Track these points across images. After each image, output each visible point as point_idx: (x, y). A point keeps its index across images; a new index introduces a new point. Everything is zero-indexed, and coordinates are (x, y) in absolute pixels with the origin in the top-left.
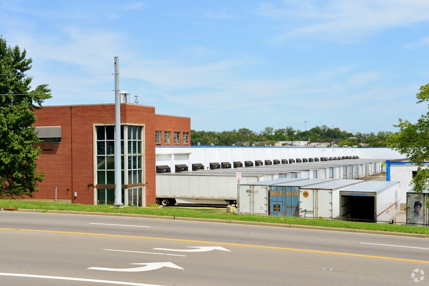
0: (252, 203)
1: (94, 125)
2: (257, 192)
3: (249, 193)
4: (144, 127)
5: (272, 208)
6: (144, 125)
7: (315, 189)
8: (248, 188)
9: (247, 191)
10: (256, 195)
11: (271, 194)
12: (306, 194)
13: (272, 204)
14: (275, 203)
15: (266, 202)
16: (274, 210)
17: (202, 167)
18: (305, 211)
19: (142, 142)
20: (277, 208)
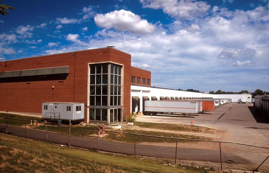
1: (89, 64)
4: (123, 67)
6: (123, 65)
17: (156, 99)
19: (122, 77)
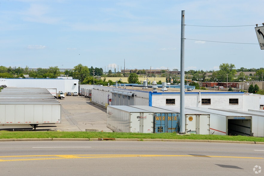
0: (142, 126)
2: (146, 117)
3: (139, 119)
5: (156, 130)
7: (198, 115)
8: (138, 115)
9: (138, 117)
10: (144, 120)
11: (156, 119)
12: (191, 119)
13: (156, 127)
14: (160, 126)
15: (152, 125)
16: (158, 131)
18: (190, 131)
20: (160, 129)
